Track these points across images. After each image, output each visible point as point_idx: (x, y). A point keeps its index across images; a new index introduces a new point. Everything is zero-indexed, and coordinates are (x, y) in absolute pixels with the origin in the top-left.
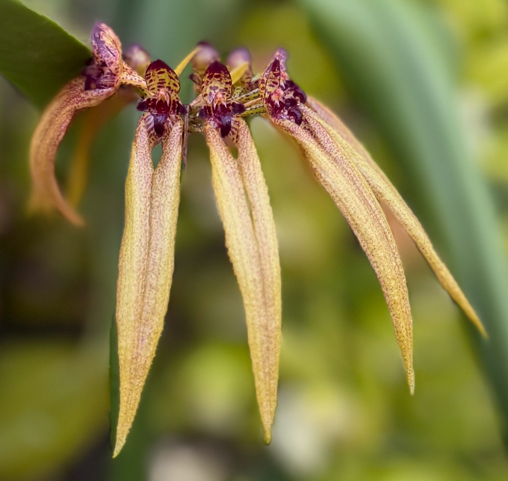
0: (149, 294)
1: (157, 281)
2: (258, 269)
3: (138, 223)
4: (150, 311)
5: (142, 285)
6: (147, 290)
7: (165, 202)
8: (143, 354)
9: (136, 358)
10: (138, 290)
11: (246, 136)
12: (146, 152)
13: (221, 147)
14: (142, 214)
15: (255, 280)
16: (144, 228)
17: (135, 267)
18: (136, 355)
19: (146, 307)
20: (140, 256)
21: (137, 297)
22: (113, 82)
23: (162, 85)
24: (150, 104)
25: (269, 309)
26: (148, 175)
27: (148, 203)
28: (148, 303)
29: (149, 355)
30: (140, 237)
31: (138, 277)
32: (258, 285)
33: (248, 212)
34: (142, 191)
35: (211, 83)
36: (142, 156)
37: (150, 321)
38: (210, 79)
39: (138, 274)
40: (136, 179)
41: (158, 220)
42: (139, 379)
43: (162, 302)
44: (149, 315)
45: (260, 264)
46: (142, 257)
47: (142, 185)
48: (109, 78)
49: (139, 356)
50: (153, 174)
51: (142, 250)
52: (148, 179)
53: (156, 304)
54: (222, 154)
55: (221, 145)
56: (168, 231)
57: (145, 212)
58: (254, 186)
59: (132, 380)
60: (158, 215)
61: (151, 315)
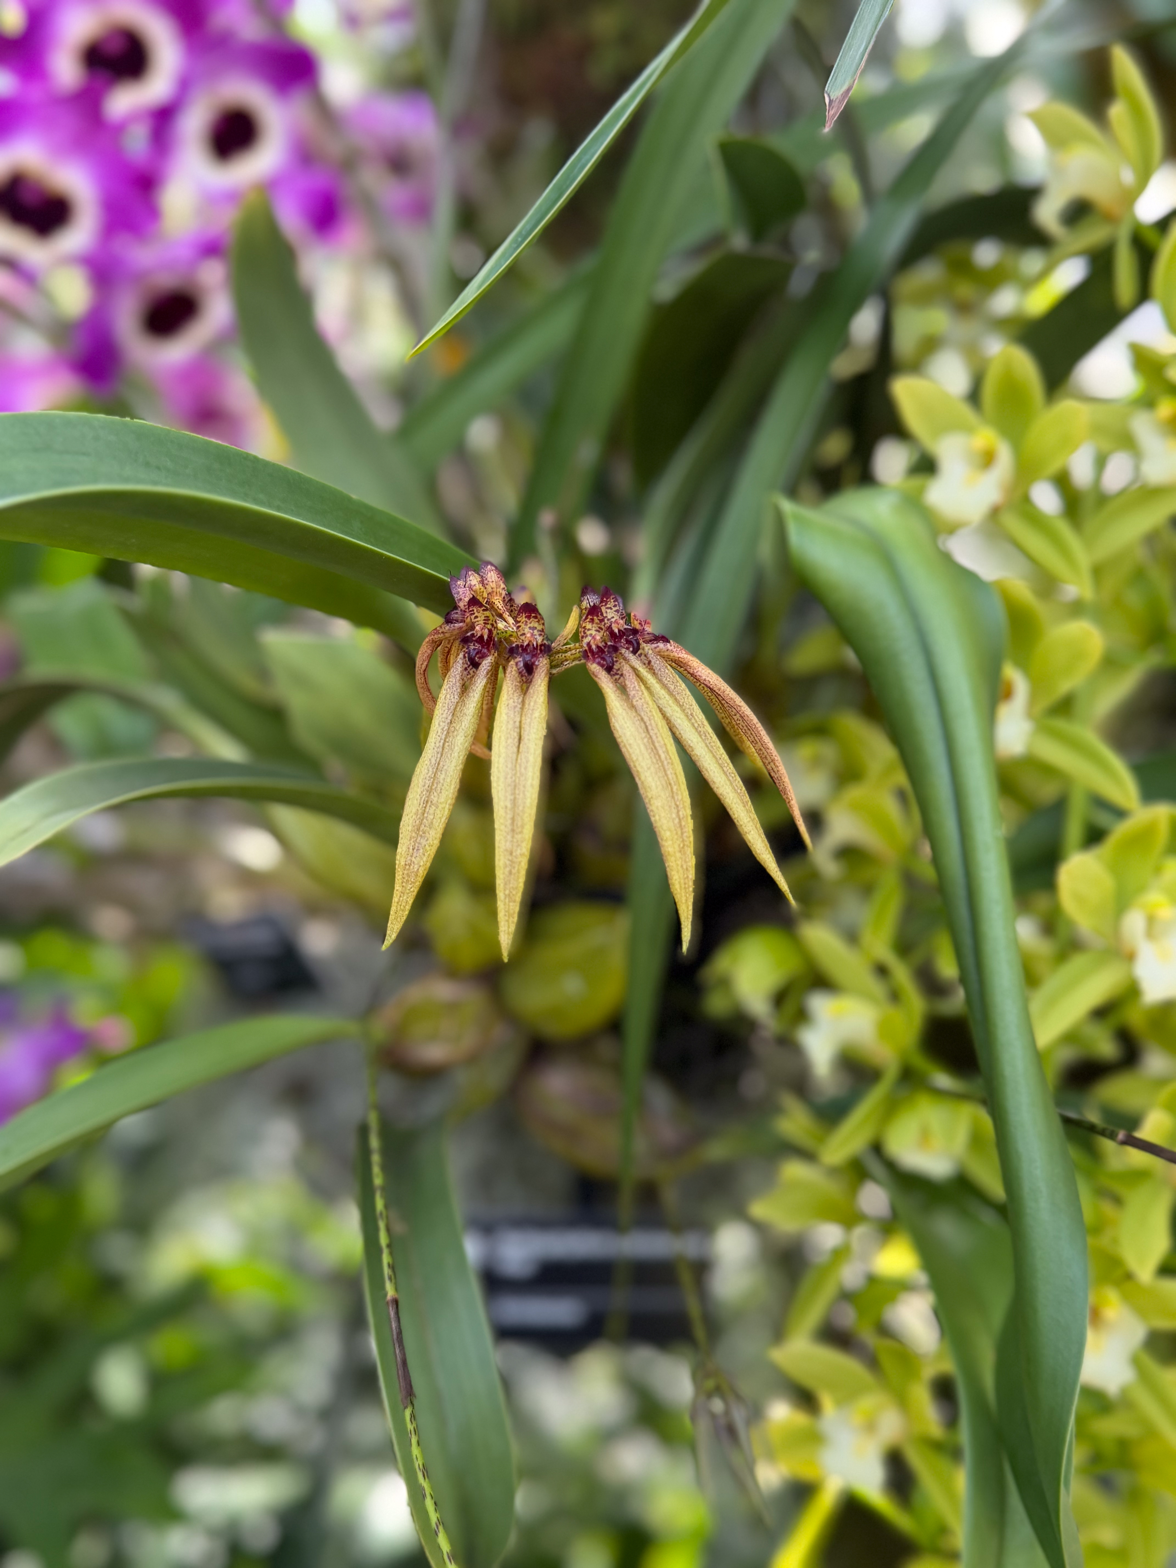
0: (429, 809)
1: (438, 798)
2: (512, 797)
3: (433, 744)
4: (427, 825)
5: (424, 800)
6: (428, 805)
7: (459, 728)
8: (416, 862)
9: (410, 865)
10: (420, 804)
11: (539, 674)
12: (456, 682)
13: (512, 683)
14: (437, 737)
15: (506, 807)
16: (436, 749)
17: (421, 783)
18: (409, 862)
19: (425, 820)
20: (427, 774)
21: (417, 810)
22: (464, 618)
23: (487, 622)
24: (474, 639)
25: (516, 836)
26: (452, 702)
27: (446, 728)
28: (427, 817)
29: (422, 864)
30: (430, 757)
31: (422, 792)
32: (509, 812)
33: (517, 744)
34: (444, 716)
35: (530, 623)
36: (452, 684)
37: (427, 834)
38: (529, 620)
39: (422, 790)
40: (441, 705)
41: (450, 744)
42: (411, 884)
43: (440, 818)
44: (426, 828)
45: (514, 794)
46: (429, 775)
47: (444, 711)
48: (459, 614)
49: (412, 864)
50: (457, 703)
51: (431, 770)
52: (451, 707)
53: (434, 820)
54: (510, 689)
55: (513, 681)
56: (456, 754)
57: (441, 735)
58: (529, 720)
59: (404, 884)
60: (451, 740)
61: (428, 829)
